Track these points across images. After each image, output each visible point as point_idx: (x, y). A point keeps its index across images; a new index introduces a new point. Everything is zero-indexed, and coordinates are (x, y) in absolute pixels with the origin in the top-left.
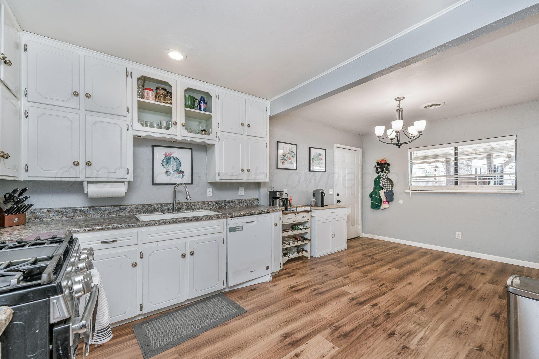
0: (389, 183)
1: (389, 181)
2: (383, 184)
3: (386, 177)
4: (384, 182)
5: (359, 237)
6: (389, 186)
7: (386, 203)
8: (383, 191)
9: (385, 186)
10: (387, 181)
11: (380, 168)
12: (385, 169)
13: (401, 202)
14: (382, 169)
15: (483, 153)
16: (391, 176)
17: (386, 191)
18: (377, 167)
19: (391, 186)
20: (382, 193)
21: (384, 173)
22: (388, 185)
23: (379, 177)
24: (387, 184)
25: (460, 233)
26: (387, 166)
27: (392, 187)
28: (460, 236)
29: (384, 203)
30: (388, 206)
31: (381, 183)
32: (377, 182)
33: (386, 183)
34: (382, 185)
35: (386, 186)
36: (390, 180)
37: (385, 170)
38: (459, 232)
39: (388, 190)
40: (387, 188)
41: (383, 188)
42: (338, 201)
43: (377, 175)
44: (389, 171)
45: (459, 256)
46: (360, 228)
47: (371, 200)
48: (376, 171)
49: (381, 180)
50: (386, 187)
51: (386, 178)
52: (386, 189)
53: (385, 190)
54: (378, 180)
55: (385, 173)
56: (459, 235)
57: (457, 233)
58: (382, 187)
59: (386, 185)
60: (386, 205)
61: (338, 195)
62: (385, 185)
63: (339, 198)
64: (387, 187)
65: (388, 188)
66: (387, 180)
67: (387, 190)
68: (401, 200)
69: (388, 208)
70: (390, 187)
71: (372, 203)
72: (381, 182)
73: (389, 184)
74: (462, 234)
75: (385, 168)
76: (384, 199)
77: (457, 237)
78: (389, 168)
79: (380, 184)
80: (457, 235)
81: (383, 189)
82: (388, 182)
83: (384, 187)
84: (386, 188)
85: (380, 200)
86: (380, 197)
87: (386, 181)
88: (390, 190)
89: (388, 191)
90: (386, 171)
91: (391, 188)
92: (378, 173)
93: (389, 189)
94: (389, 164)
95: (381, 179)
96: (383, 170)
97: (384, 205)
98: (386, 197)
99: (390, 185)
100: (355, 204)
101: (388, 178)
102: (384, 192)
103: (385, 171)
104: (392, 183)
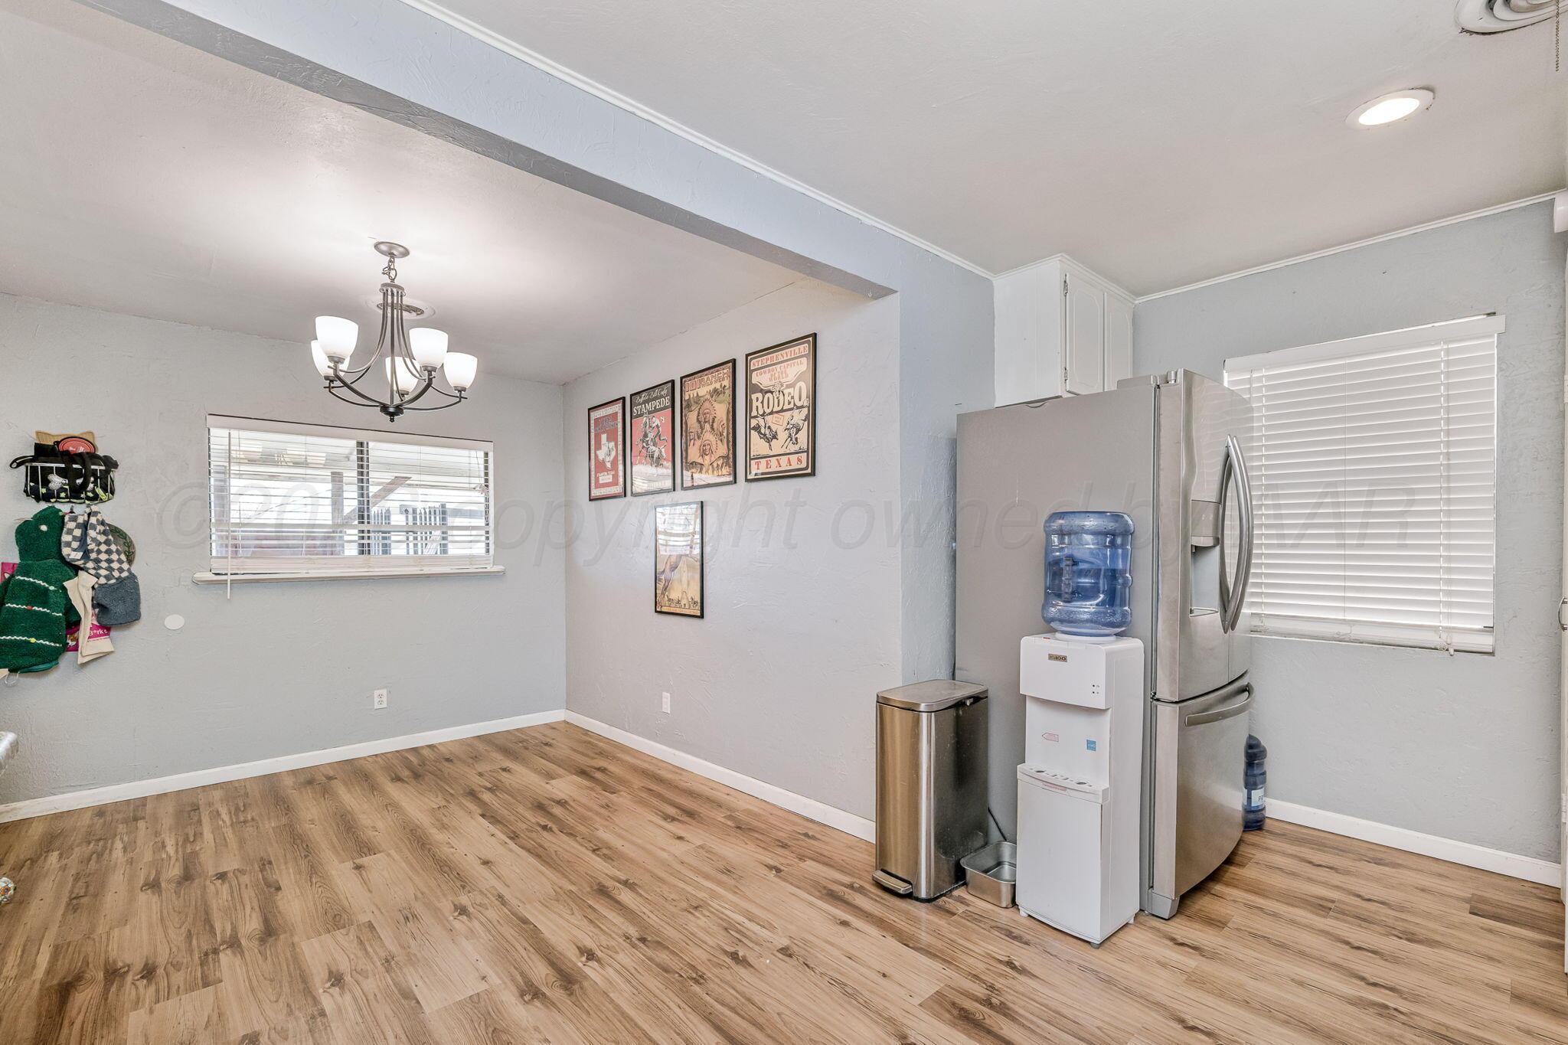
0: (117, 543)
1: (112, 538)
2: (79, 549)
3: (100, 516)
4: (91, 539)
6: (115, 557)
7: (100, 635)
8: (87, 580)
9: (97, 561)
10: (103, 537)
11: (61, 472)
12: (92, 483)
13: (175, 622)
14: (74, 478)
15: (324, 465)
16: (119, 512)
17: (100, 581)
18: (37, 464)
19: (123, 557)
20: (80, 589)
21: (88, 498)
22: (109, 552)
23: (52, 518)
24: (103, 548)
25: (384, 692)
26: (103, 471)
27: (132, 562)
28: (385, 699)
29: (91, 636)
30: (112, 649)
31: (68, 544)
32: (38, 538)
33: (99, 544)
34: (75, 554)
35: (103, 556)
36: (115, 532)
37: (89, 485)
38: (380, 689)
39: (113, 574)
40: (108, 569)
41: (76, 569)
43: (40, 507)
44: (112, 493)
48: (34, 487)
49: (70, 531)
50: (103, 565)
51: (97, 520)
52: (101, 572)
53: (97, 575)
54: (44, 528)
55: (96, 498)
56: (381, 698)
57: (377, 693)
58: (80, 563)
59: (97, 552)
62: (93, 556)
64: (109, 561)
65: (115, 565)
66: (104, 533)
67: (104, 578)
68: (174, 616)
69: (111, 655)
70: (120, 561)
72: (65, 538)
73: (113, 547)
74: (389, 692)
75: (89, 479)
77: (376, 706)
78: (112, 481)
79: (65, 551)
80: (376, 699)
81: (86, 573)
82: (107, 542)
83: (90, 565)
84: (99, 567)
87: (96, 538)
88: (123, 574)
89: (113, 581)
90: (99, 491)
91: (125, 567)
92: (47, 498)
93: (121, 570)
94: (110, 464)
96: (81, 486)
97: (89, 643)
98: (103, 608)
99: (118, 552)
101: (107, 523)
102: (93, 585)
103: (93, 491)
104: (129, 547)
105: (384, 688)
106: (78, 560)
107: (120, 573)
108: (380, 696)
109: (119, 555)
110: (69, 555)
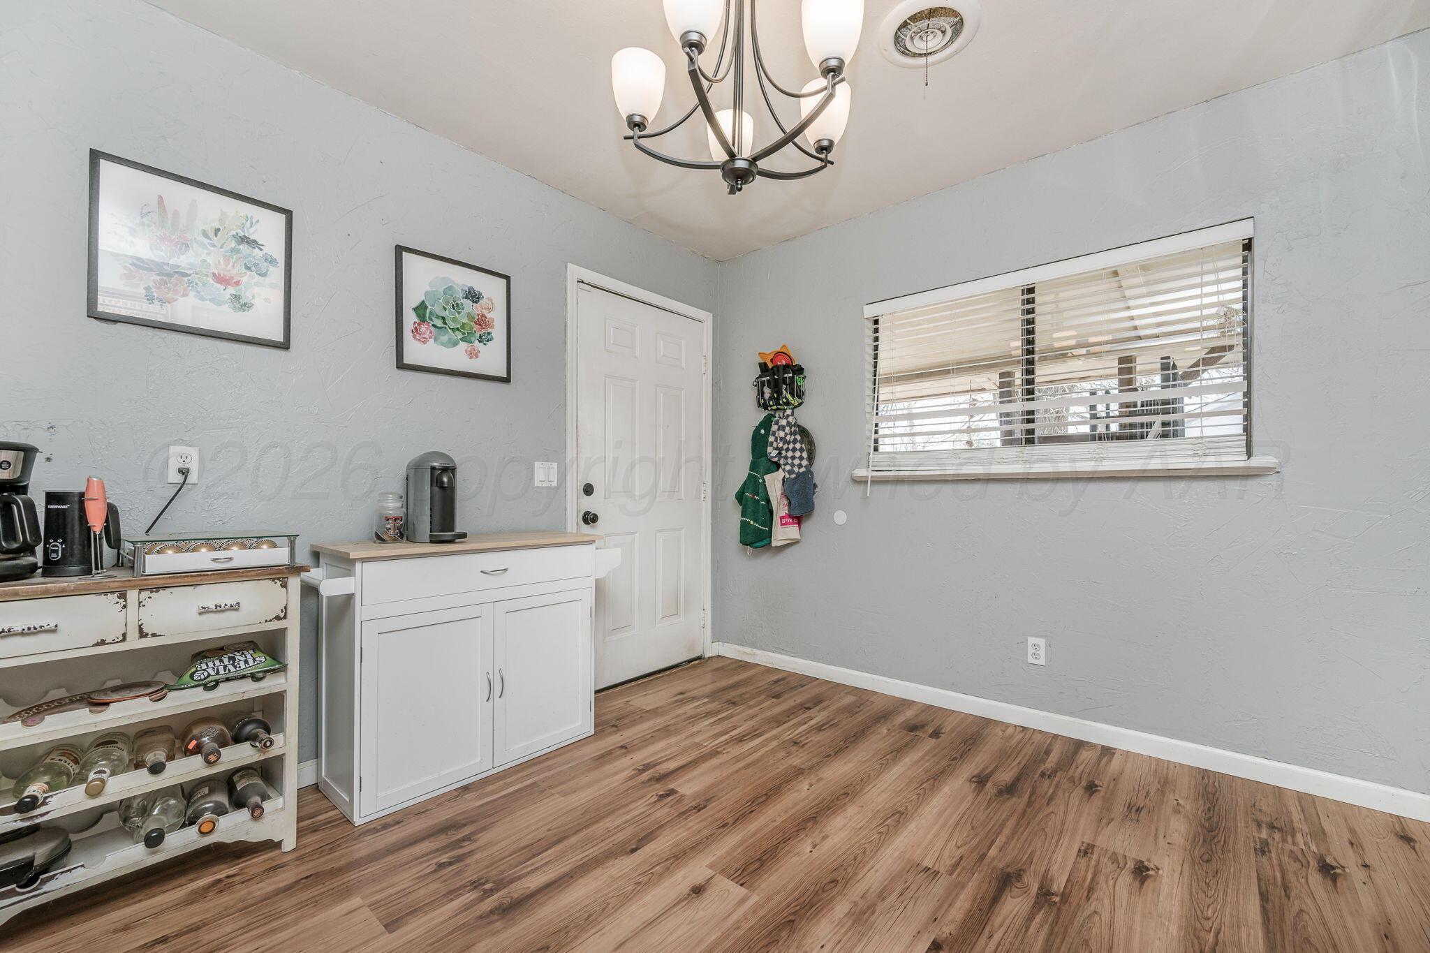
0: (801, 442)
1: (798, 437)
2: (776, 449)
3: (790, 419)
4: (782, 439)
5: (699, 658)
6: (798, 454)
7: (790, 524)
8: (780, 474)
9: (786, 458)
10: (793, 437)
11: (769, 384)
12: (786, 390)
13: (840, 517)
14: (776, 387)
16: (807, 415)
17: (787, 476)
18: (759, 380)
19: (805, 455)
20: (774, 483)
21: (784, 404)
22: (794, 450)
23: (766, 424)
24: (791, 446)
25: (1042, 642)
26: (793, 377)
27: (811, 459)
28: (1042, 652)
29: (782, 524)
30: (797, 536)
31: (772, 444)
32: (759, 441)
33: (789, 443)
34: (774, 453)
35: (790, 454)
36: (804, 432)
37: (784, 392)
38: (1036, 636)
39: (796, 469)
40: (792, 465)
41: (778, 466)
42: (590, 518)
43: (761, 415)
44: (800, 397)
45: (1037, 737)
46: (702, 623)
47: (742, 512)
48: (759, 399)
49: (774, 434)
50: (790, 461)
51: (789, 424)
52: (788, 468)
53: (784, 470)
54: (763, 432)
55: (788, 404)
56: (1037, 650)
57: (1031, 640)
58: (776, 459)
59: (787, 450)
60: (792, 532)
61: (588, 490)
62: (784, 453)
63: (589, 504)
64: (793, 458)
65: (797, 462)
66: (793, 434)
67: (790, 472)
68: (840, 511)
69: (796, 542)
70: (801, 458)
71: (744, 525)
72: (771, 439)
73: (798, 446)
74: (1049, 645)
75: (784, 382)
76: (780, 508)
77: (1031, 660)
78: (799, 387)
79: (770, 449)
80: (1031, 650)
81: (780, 469)
82: (795, 441)
83: (782, 461)
84: (787, 464)
85: (770, 510)
86: (768, 501)
87: (788, 438)
88: (803, 470)
89: (793, 476)
90: (789, 396)
91: (805, 463)
92: (765, 407)
93: (801, 466)
94: (799, 370)
95: (774, 428)
96: (780, 393)
97: (782, 533)
98: (788, 499)
99: (801, 450)
100: (634, 533)
101: (796, 425)
102: (783, 480)
103: (786, 398)
104: (811, 445)
105: (1042, 636)
106: (774, 457)
107: (799, 468)
108: (1036, 646)
109: (801, 453)
110: (771, 453)
